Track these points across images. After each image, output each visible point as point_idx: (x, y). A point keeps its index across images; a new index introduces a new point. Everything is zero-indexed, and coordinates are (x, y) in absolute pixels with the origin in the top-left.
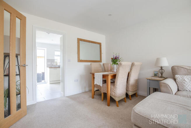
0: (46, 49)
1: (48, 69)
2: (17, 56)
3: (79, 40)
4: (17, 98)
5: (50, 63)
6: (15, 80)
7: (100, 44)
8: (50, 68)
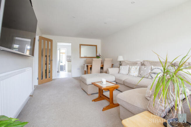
0: (66, 49)
1: (67, 62)
2: (49, 56)
3: (81, 45)
4: (49, 74)
5: (68, 58)
6: (49, 66)
7: (96, 46)
8: (68, 61)
